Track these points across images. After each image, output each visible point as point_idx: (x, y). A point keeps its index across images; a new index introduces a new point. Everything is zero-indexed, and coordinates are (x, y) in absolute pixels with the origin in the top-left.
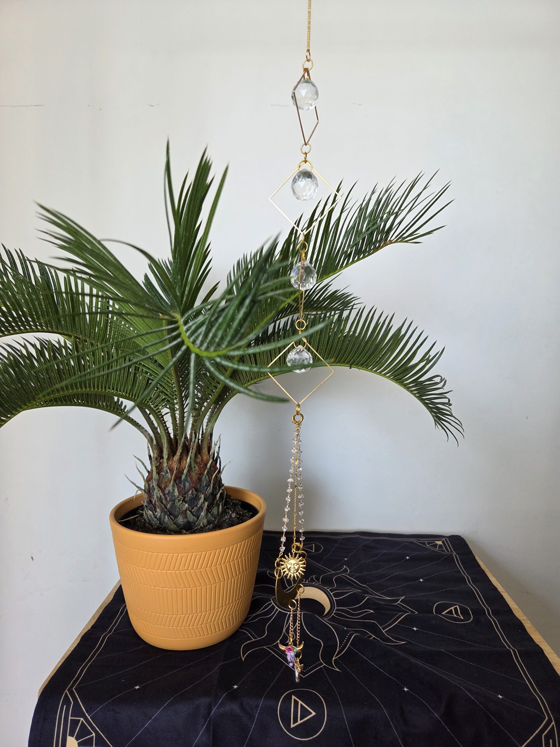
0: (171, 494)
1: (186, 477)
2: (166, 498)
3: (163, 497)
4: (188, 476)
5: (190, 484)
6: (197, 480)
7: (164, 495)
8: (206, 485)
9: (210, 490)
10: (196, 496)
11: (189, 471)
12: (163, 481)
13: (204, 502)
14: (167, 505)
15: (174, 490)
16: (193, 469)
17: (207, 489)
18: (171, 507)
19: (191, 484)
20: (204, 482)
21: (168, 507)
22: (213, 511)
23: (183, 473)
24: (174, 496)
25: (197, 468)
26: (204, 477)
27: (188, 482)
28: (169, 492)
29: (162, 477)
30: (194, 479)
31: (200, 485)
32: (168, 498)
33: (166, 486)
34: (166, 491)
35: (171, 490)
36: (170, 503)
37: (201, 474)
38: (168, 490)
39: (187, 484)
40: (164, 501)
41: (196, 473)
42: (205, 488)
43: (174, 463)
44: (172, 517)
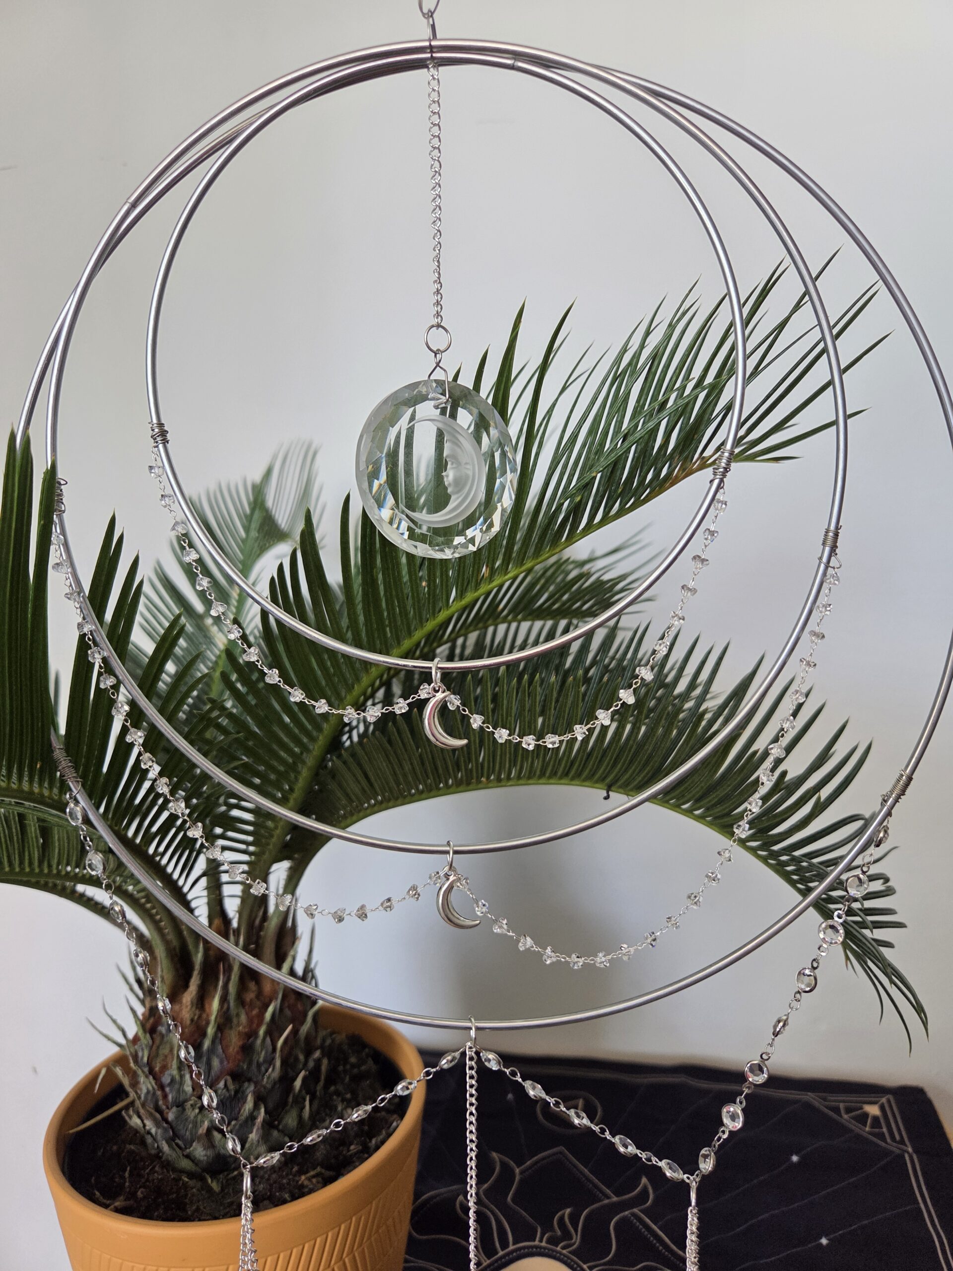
0: (177, 1086)
1: (213, 1042)
2: (165, 1096)
3: (159, 1093)
4: (218, 1041)
5: (221, 1062)
6: (238, 1053)
7: (162, 1087)
8: (265, 1061)
9: (275, 1072)
10: (237, 1092)
11: (220, 1028)
12: (161, 1052)
13: (256, 1107)
14: (167, 1113)
15: (182, 1077)
16: (235, 1021)
17: (267, 1071)
18: (177, 1118)
19: (225, 1063)
20: (259, 1054)
21: (171, 1116)
22: (284, 1122)
23: (204, 1034)
24: (184, 1091)
25: (243, 1018)
26: (259, 1042)
27: (218, 1056)
28: (173, 1080)
29: (157, 1041)
30: (231, 1050)
31: (250, 1064)
32: (170, 1097)
33: (164, 1068)
34: (166, 1079)
35: (177, 1077)
36: (174, 1109)
37: (252, 1034)
38: (170, 1075)
39: (216, 1063)
40: (161, 1103)
41: (239, 1033)
42: (263, 1069)
43: (184, 1007)
44: (180, 1143)
